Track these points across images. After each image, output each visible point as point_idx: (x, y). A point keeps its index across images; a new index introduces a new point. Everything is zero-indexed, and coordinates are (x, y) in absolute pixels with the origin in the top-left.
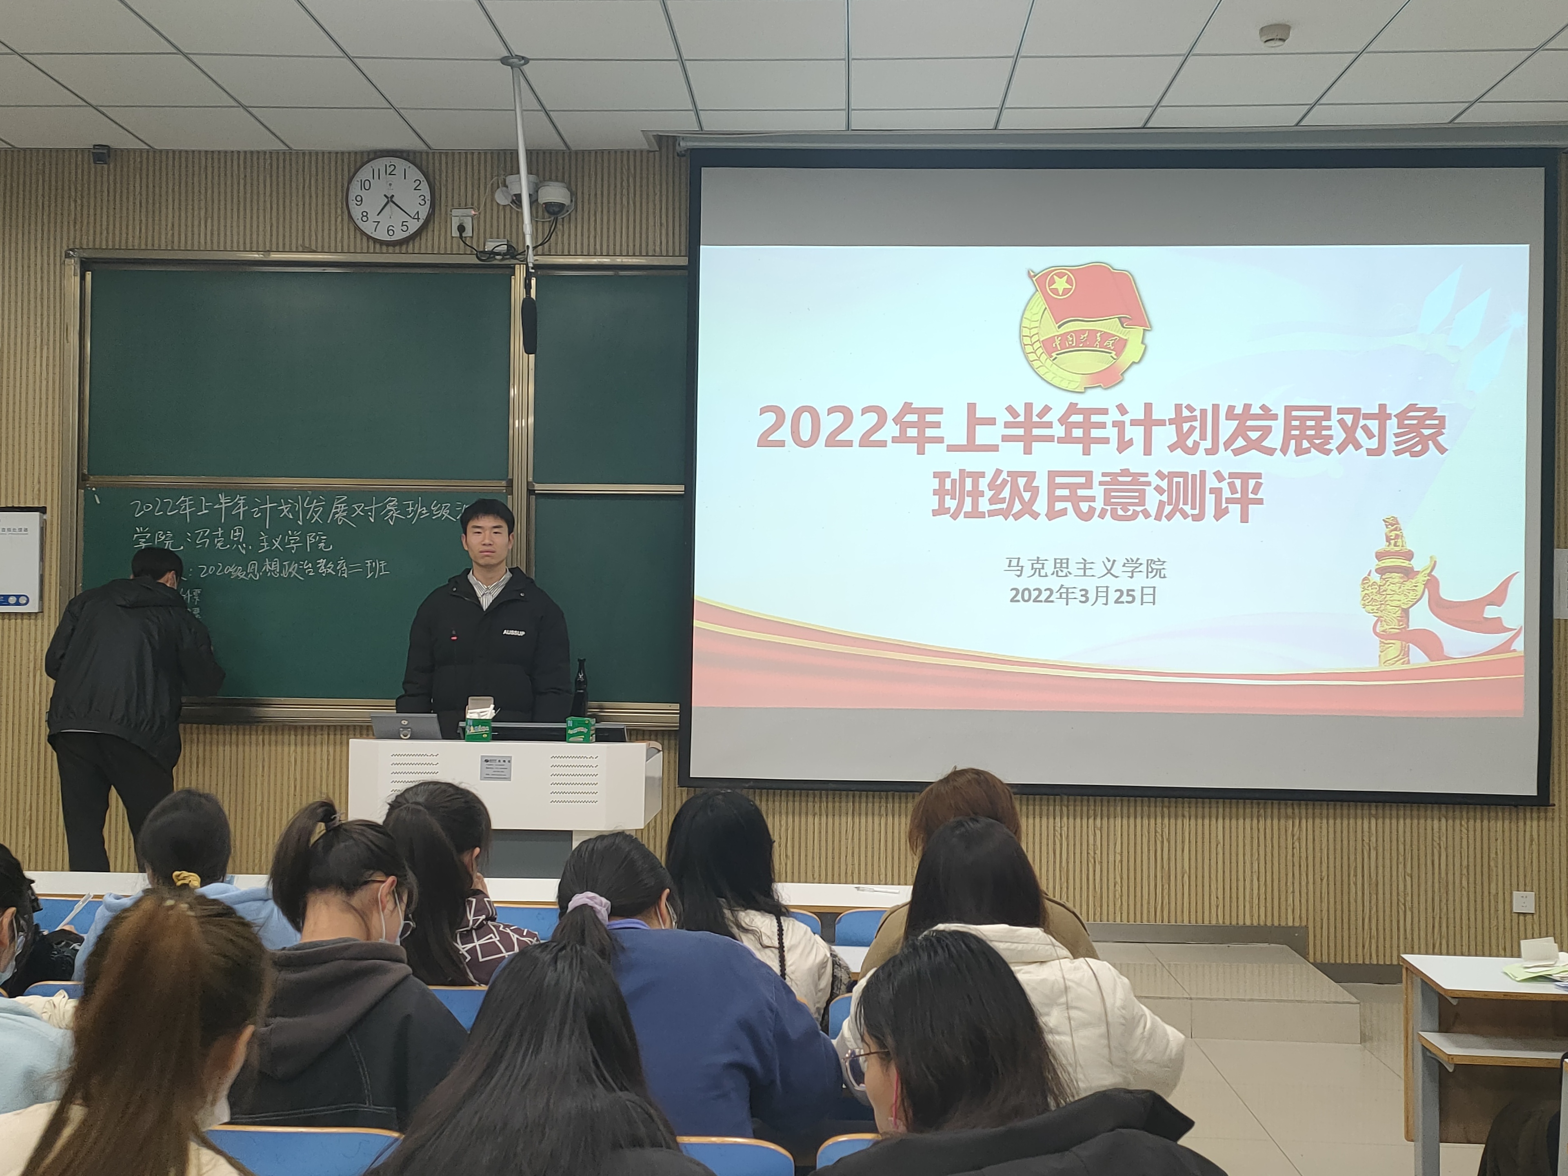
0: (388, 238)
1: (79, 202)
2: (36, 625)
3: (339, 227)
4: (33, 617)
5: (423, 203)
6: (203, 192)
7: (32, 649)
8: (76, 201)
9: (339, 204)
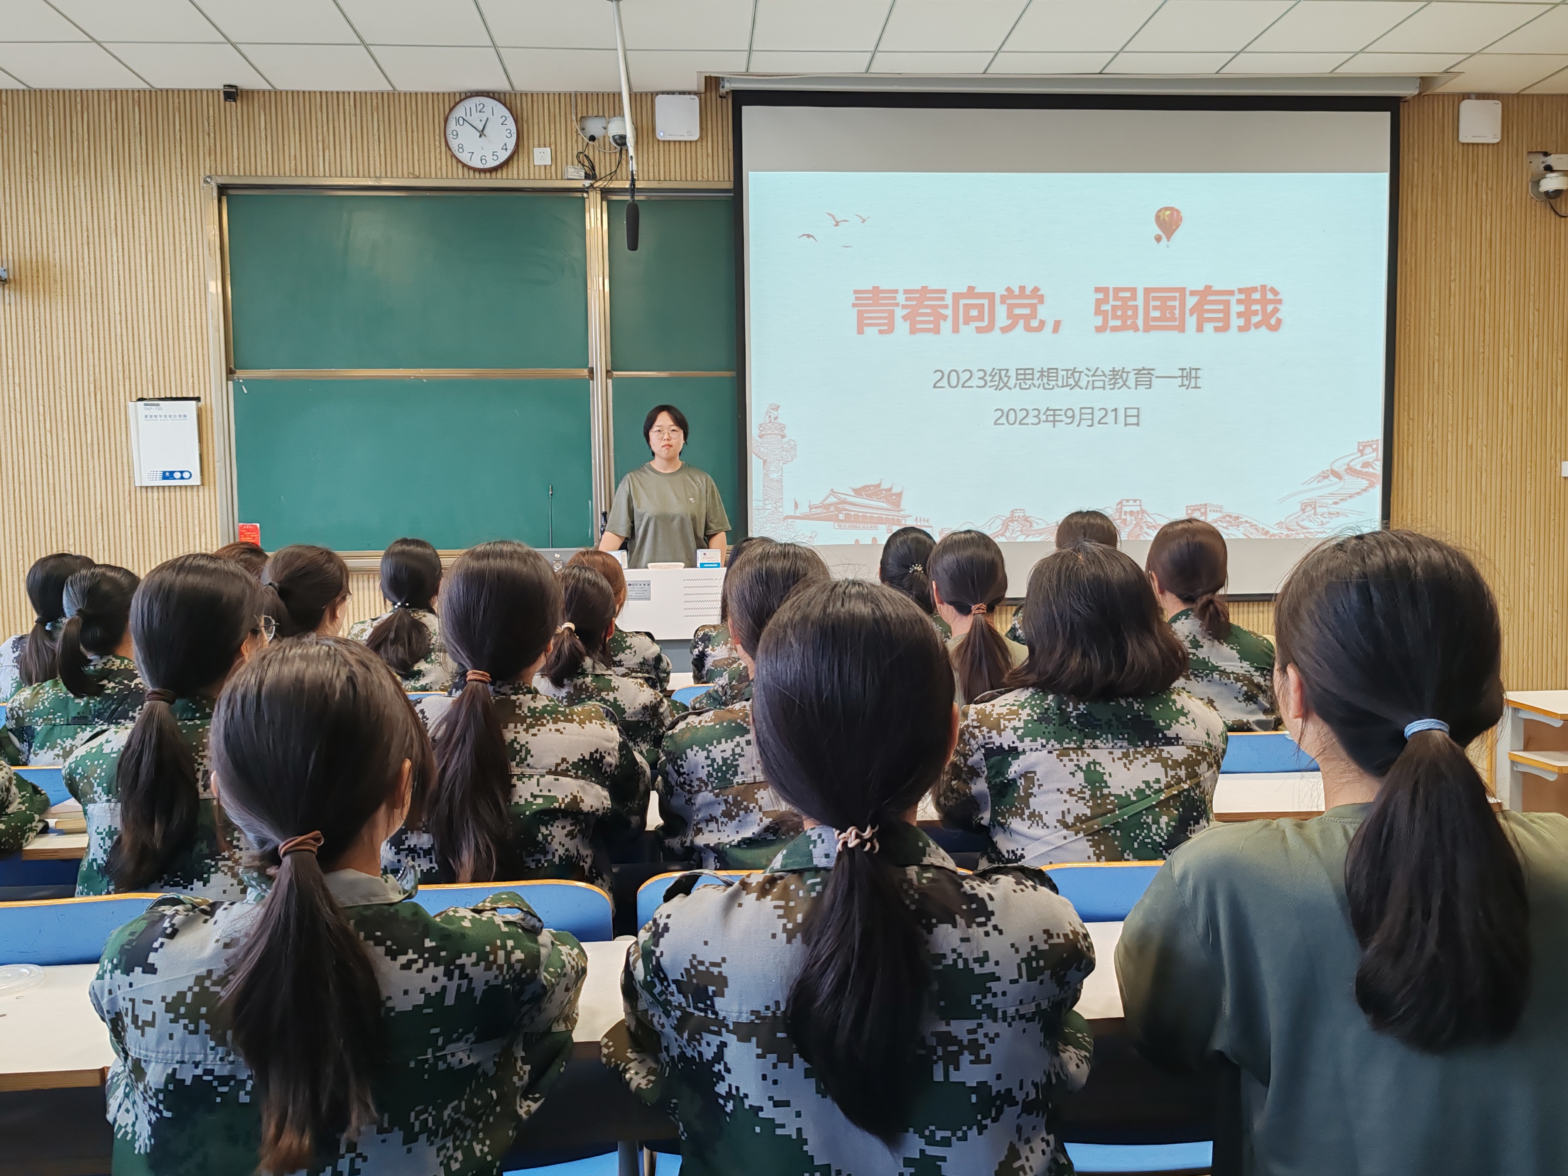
0: (482, 167)
1: (212, 135)
2: (198, 496)
3: (438, 157)
4: (195, 489)
5: (509, 135)
6: (320, 126)
7: (196, 516)
8: (209, 135)
9: (437, 137)
